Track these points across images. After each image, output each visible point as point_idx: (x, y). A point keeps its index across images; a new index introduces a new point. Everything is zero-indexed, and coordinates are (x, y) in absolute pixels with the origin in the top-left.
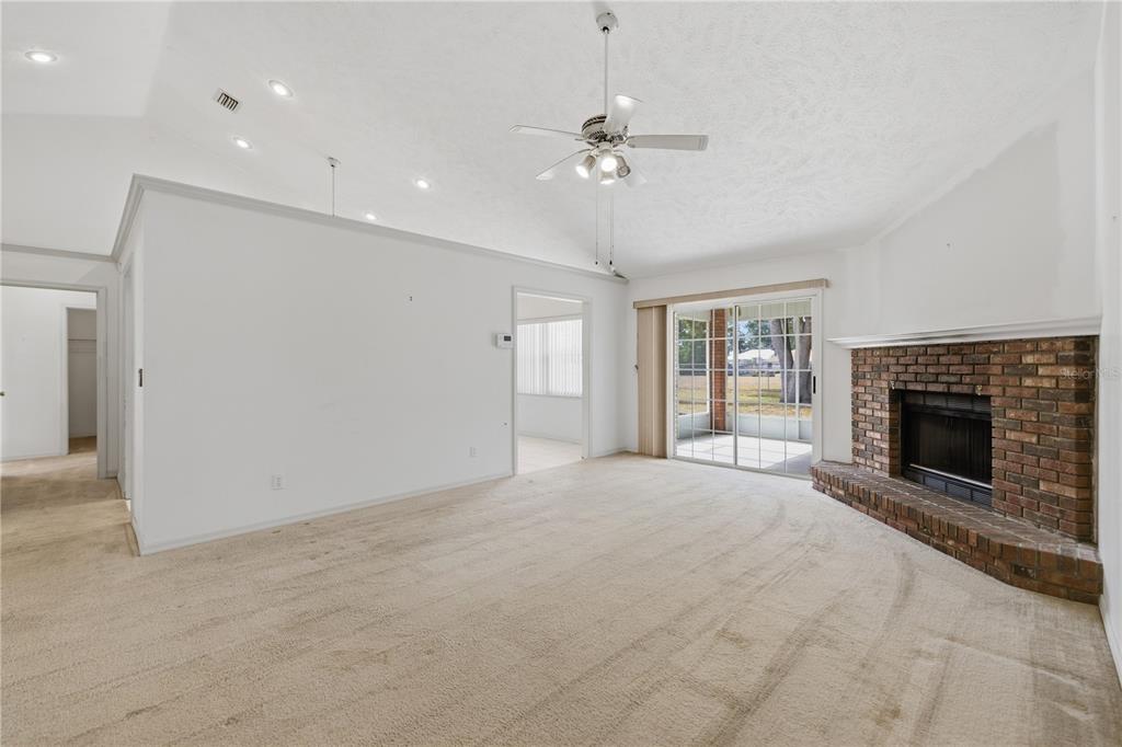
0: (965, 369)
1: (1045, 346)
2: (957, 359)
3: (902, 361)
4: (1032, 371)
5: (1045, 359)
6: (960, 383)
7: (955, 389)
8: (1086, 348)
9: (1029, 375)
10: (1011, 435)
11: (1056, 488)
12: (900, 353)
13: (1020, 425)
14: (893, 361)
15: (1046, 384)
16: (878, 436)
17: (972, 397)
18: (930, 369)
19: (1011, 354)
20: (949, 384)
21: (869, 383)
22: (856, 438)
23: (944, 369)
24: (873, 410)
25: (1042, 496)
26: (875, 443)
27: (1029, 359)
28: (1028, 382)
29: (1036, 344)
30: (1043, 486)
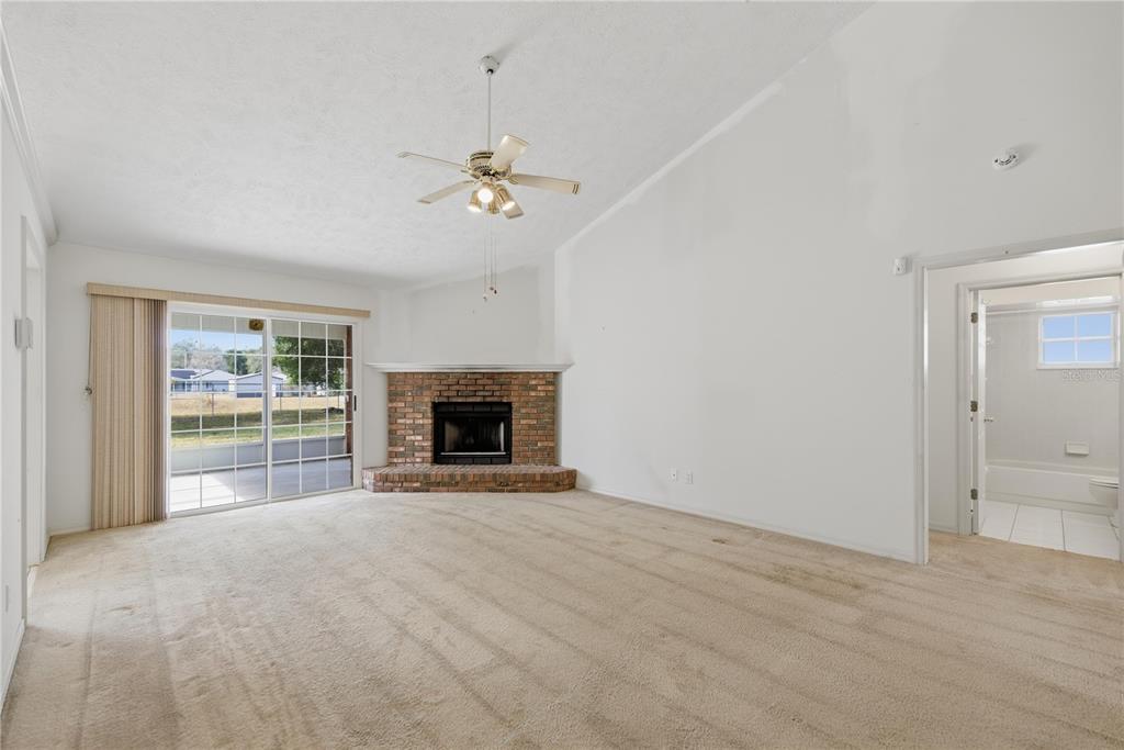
0: (496, 388)
1: (541, 376)
2: (490, 382)
3: (445, 382)
4: (534, 388)
5: (541, 383)
6: (492, 396)
7: (489, 399)
8: (553, 379)
9: (533, 390)
10: (523, 422)
11: (546, 444)
12: (444, 376)
13: (527, 417)
14: (437, 382)
15: (542, 394)
16: (420, 438)
17: (501, 404)
18: (471, 388)
19: (525, 379)
20: (484, 396)
21: (410, 399)
22: (391, 443)
23: (481, 388)
24: (414, 419)
25: (540, 449)
26: (416, 444)
27: (534, 382)
28: (533, 394)
29: (536, 375)
30: (539, 444)
